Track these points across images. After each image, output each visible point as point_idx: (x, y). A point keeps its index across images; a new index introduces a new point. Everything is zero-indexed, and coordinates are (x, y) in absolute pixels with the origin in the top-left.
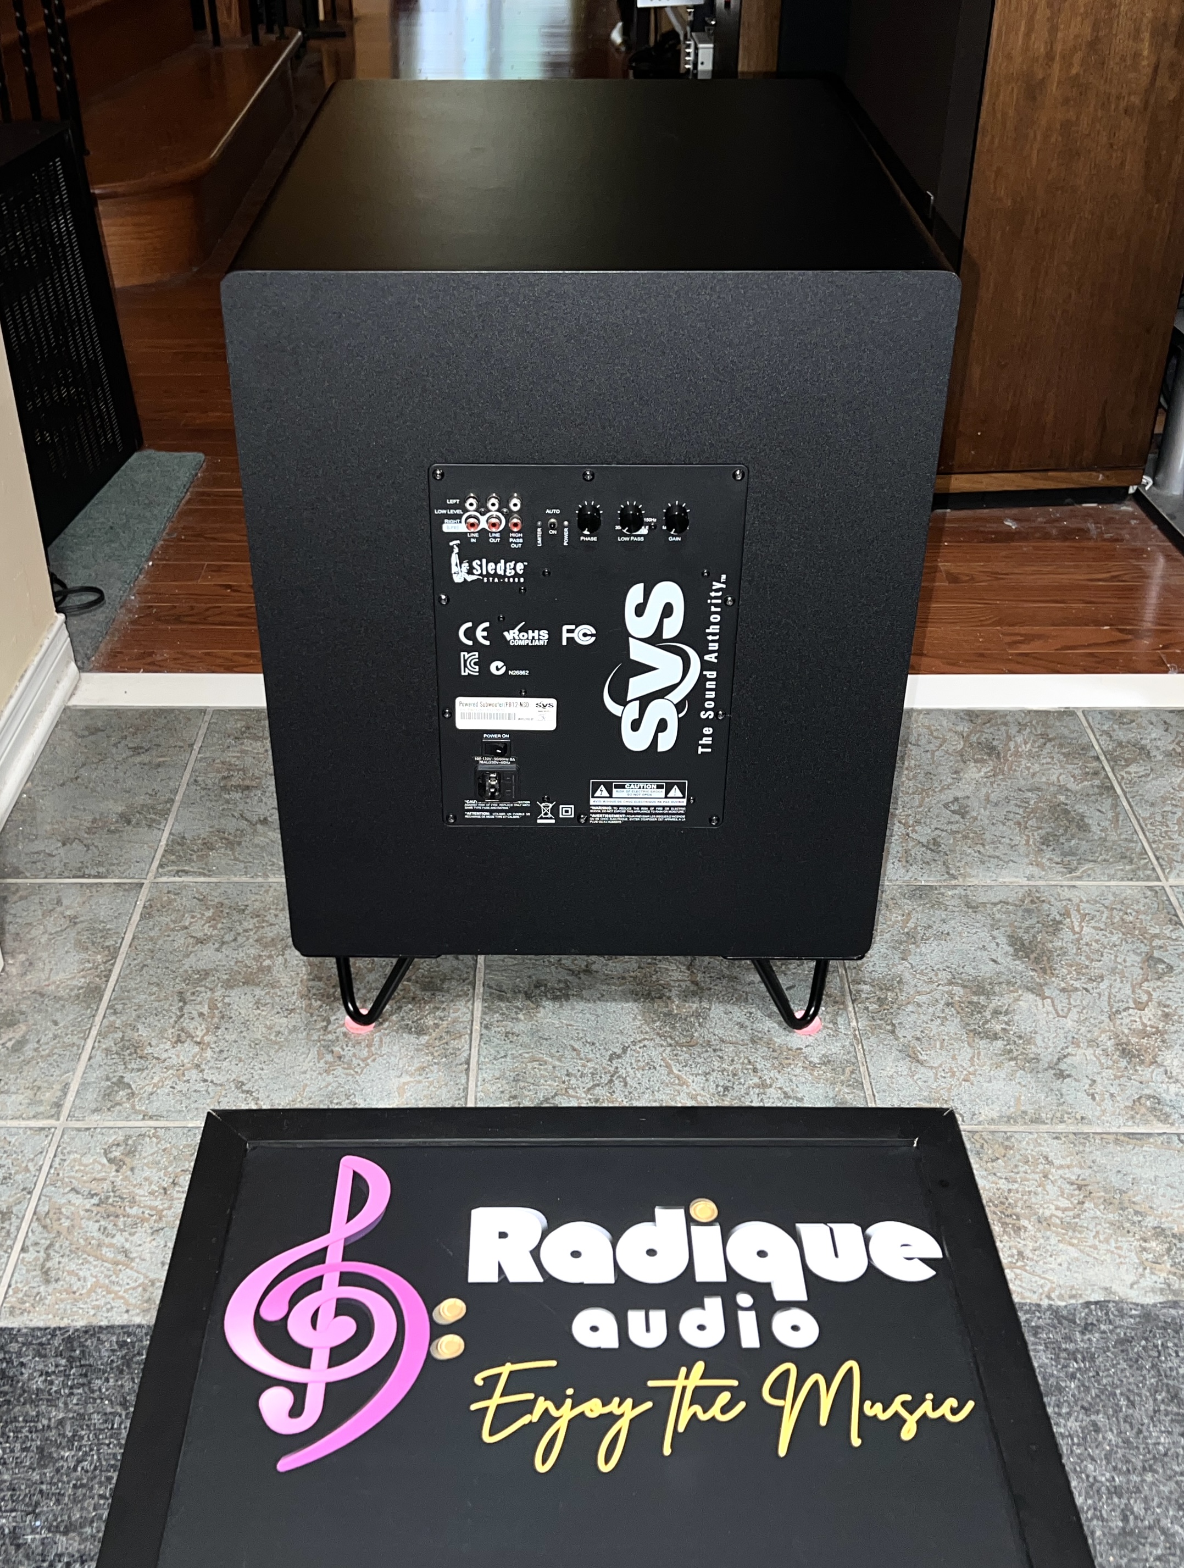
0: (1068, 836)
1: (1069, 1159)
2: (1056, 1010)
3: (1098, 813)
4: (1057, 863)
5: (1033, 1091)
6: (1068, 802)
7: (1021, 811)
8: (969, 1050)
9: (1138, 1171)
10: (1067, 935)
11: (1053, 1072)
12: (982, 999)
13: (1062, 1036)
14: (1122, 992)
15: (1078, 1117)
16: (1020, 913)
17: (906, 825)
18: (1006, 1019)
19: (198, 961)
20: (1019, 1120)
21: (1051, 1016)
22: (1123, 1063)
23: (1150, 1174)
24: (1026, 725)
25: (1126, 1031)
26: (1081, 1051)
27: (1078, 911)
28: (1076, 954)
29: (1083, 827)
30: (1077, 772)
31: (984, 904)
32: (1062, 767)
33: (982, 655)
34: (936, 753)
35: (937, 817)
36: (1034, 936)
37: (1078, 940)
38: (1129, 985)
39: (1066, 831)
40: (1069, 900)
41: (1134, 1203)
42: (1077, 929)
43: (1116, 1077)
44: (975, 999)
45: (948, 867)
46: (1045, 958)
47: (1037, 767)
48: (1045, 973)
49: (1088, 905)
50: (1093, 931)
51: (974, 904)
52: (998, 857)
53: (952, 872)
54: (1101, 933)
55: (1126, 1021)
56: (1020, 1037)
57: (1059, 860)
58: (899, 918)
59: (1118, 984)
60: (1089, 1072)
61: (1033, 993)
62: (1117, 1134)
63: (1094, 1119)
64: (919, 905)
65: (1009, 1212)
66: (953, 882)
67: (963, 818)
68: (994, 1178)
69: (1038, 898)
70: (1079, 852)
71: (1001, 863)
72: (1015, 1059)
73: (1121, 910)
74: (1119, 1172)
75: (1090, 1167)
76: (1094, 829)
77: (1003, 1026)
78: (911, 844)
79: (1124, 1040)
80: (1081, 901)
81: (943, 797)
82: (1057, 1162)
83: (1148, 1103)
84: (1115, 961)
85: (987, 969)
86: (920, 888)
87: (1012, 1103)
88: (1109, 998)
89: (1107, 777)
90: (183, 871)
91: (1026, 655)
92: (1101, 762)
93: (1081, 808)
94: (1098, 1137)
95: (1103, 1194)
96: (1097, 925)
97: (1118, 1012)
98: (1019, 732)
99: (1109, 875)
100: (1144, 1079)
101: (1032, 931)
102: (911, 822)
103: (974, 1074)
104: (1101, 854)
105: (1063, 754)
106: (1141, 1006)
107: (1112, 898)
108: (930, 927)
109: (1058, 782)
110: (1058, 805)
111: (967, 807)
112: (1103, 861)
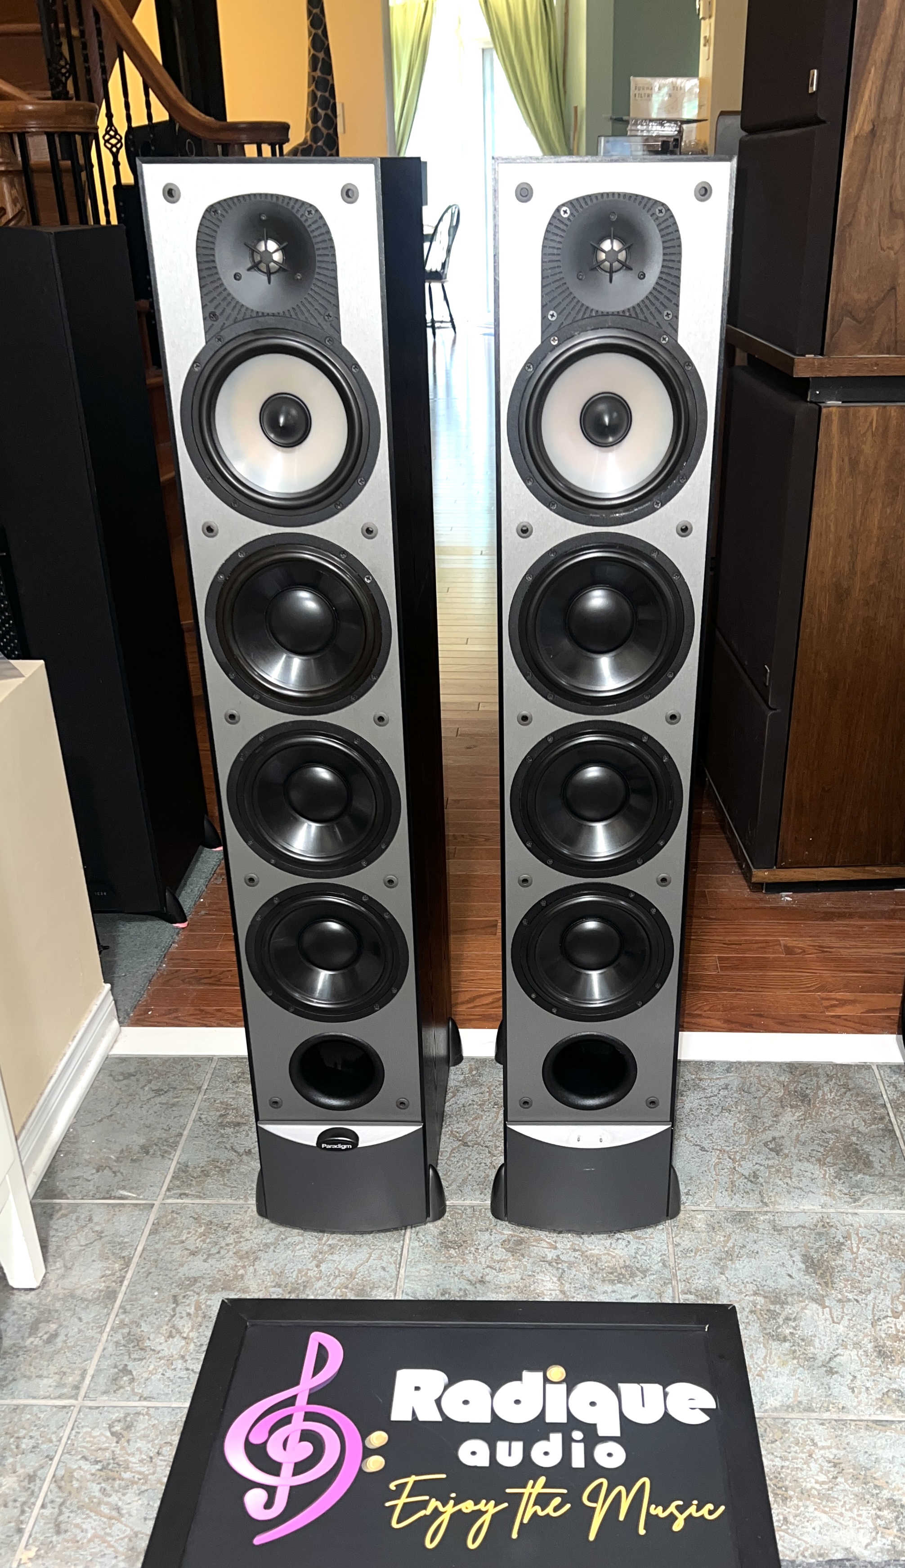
0: (856, 1171)
1: (829, 1441)
2: (832, 1317)
3: (880, 1152)
4: (846, 1194)
5: (808, 1385)
6: (859, 1142)
7: (822, 1150)
8: (764, 1351)
9: (880, 1452)
10: (847, 1254)
11: (825, 1369)
12: (778, 1308)
13: (834, 1339)
14: (884, 1303)
15: (841, 1407)
16: (813, 1236)
17: (734, 1160)
18: (794, 1324)
19: (189, 1270)
20: (796, 1409)
21: (828, 1323)
22: (878, 1362)
23: (887, 1454)
24: (832, 1077)
25: (883, 1336)
26: (848, 1352)
27: (857, 1234)
28: (852, 1271)
29: (868, 1164)
30: (867, 1117)
31: (787, 1228)
32: (857, 1112)
33: (805, 1017)
34: (762, 1100)
35: (758, 1153)
36: (822, 1256)
37: (855, 1259)
38: (889, 1298)
39: (854, 1167)
40: (852, 1225)
41: (875, 1478)
42: (855, 1250)
43: (872, 1374)
44: (772, 1307)
45: (762, 1196)
46: (828, 1274)
47: (837, 1113)
48: (827, 1287)
49: (866, 1230)
50: (867, 1251)
51: (779, 1228)
52: (801, 1188)
53: (766, 1200)
54: (872, 1253)
55: (884, 1327)
56: (803, 1340)
57: (847, 1192)
58: (722, 1239)
59: (881, 1297)
60: (852, 1369)
61: (817, 1303)
62: (867, 1421)
63: (852, 1409)
64: (738, 1228)
65: (780, 1485)
66: (765, 1209)
67: (777, 1154)
68: (772, 1457)
69: (828, 1223)
70: (863, 1185)
71: (803, 1193)
72: (798, 1358)
73: (890, 1234)
74: (866, 1452)
75: (845, 1449)
76: (877, 1165)
77: (791, 1331)
78: (737, 1176)
79: (881, 1343)
80: (860, 1226)
81: (764, 1137)
82: (820, 1444)
83: (894, 1396)
84: (881, 1278)
85: (784, 1283)
86: (740, 1214)
87: (791, 1395)
88: (874, 1308)
89: (891, 1122)
90: (184, 1194)
91: (839, 1017)
92: (887, 1109)
93: (867, 1147)
94: (853, 1423)
95: (851, 1470)
96: (870, 1246)
97: (879, 1319)
98: (826, 1082)
99: (884, 1205)
100: (893, 1376)
101: (821, 1251)
102: (738, 1158)
103: (765, 1370)
104: (878, 1188)
105: (859, 1101)
106: (896, 1315)
107: (883, 1224)
108: (744, 1246)
109: (853, 1125)
110: (851, 1145)
111: (782, 1145)
112: (882, 1192)
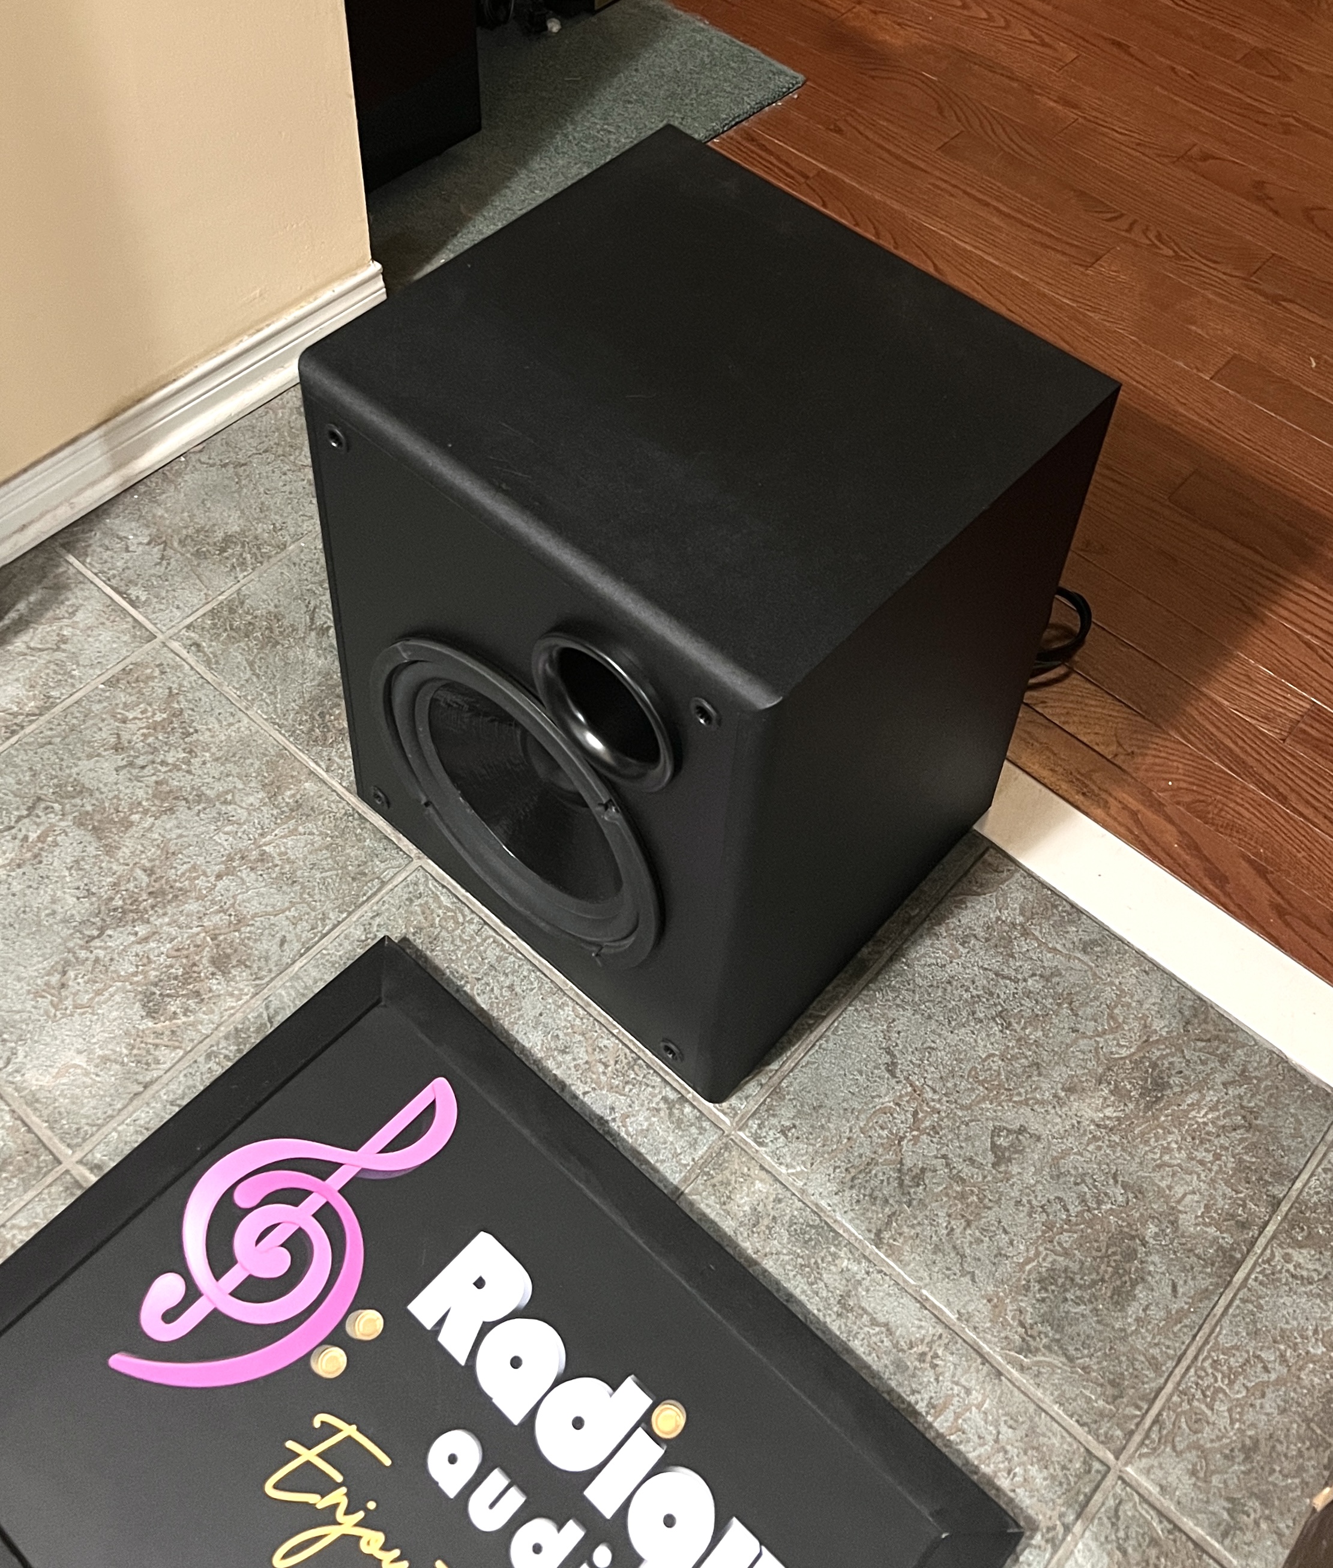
0: (1088, 1295)
3: (1169, 1290)
4: (1022, 1324)
6: (1151, 1241)
7: (1076, 1210)
17: (916, 1124)
19: (90, 770)
27: (957, 1416)
29: (1121, 1297)
30: (1220, 1203)
31: (864, 1312)
32: (1214, 1181)
34: (1082, 1042)
35: (968, 1139)
39: (1093, 1284)
40: (967, 1392)
45: (888, 1224)
47: (1180, 1157)
51: (851, 1303)
52: (963, 1256)
53: (886, 1235)
57: (1031, 1322)
67: (994, 1165)
69: (936, 1356)
70: (1069, 1330)
71: (956, 1269)
73: (1010, 1460)
76: (1134, 1310)
78: (890, 1156)
80: (979, 1407)
81: (1010, 1115)
89: (1253, 1243)
90: (198, 645)
92: (1274, 1212)
93: (1156, 1263)
98: (1224, 1084)
99: (1063, 1394)
102: (927, 1124)
104: (1091, 1356)
105: (1241, 1161)
107: (1022, 1433)
109: (1179, 1202)
110: (1133, 1238)
111: (1021, 1152)
112: (1083, 1369)
